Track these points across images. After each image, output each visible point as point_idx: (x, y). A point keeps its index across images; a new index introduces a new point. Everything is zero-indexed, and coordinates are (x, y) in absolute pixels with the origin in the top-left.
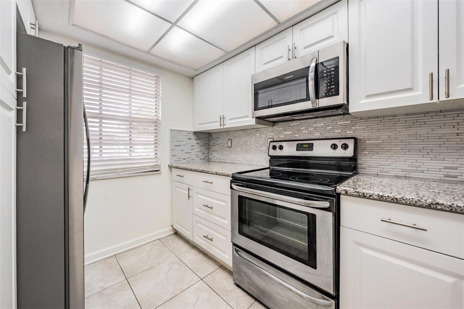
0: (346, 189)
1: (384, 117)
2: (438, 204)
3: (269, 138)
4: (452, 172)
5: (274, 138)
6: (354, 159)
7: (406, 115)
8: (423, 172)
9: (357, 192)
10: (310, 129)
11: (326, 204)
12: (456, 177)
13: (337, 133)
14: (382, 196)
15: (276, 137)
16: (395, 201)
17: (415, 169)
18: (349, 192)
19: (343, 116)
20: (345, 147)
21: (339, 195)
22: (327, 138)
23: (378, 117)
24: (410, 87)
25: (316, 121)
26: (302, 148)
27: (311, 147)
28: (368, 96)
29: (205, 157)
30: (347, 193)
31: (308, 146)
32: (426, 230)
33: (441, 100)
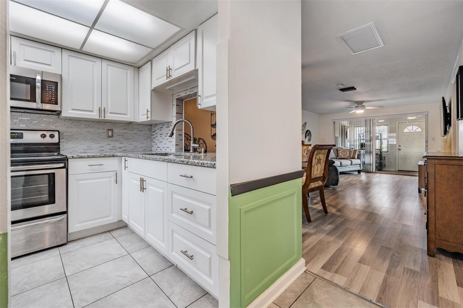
0: (73, 155)
1: (74, 120)
2: (106, 155)
4: (103, 149)
6: (58, 144)
7: (85, 121)
8: (92, 149)
9: (78, 156)
10: (14, 121)
11: (62, 165)
13: (43, 126)
14: (89, 156)
16: (94, 157)
17: (89, 148)
18: (74, 157)
19: (47, 115)
20: (52, 136)
21: (68, 159)
23: (71, 120)
24: (92, 110)
25: (22, 115)
27: (21, 136)
28: (73, 109)
30: (73, 157)
31: (16, 134)
32: (103, 165)
33: (102, 118)
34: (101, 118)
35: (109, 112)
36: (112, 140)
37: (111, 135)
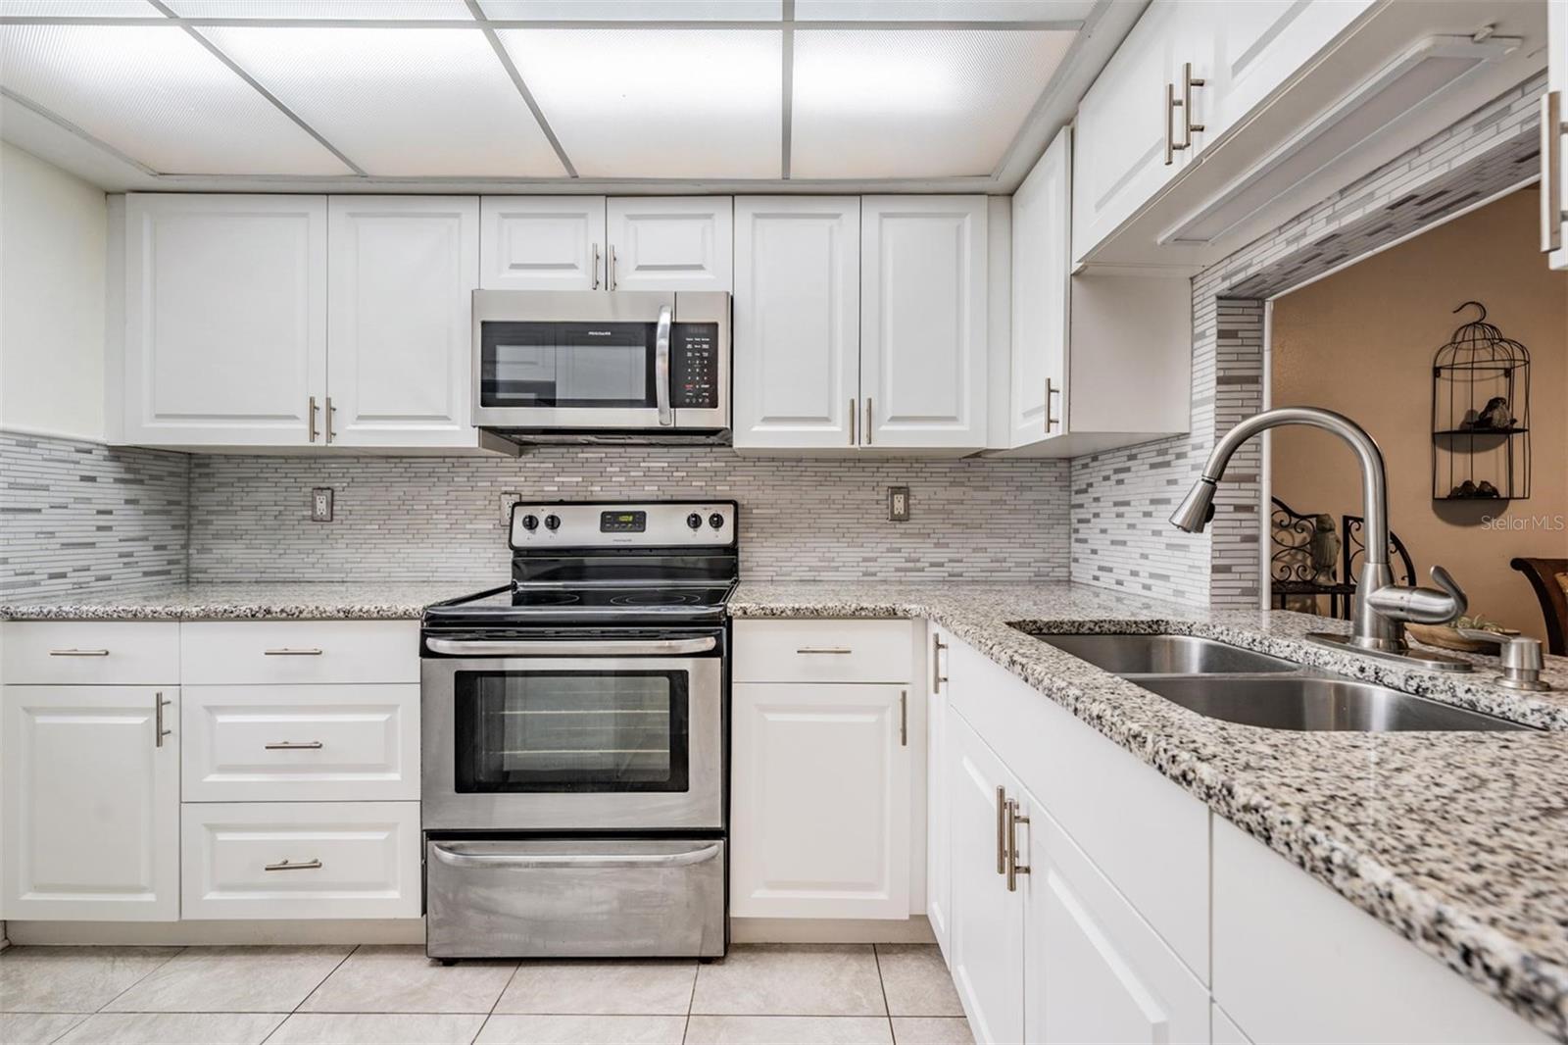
0: (743, 605)
1: (783, 460)
2: (862, 609)
3: (506, 493)
4: (872, 567)
5: (523, 493)
6: (732, 550)
7: (817, 460)
8: (836, 569)
9: (763, 609)
10: (632, 474)
11: (709, 643)
12: (875, 574)
13: (697, 488)
14: (798, 610)
15: (530, 491)
16: (816, 614)
17: (827, 564)
18: (748, 611)
19: (708, 450)
20: (717, 522)
21: (730, 619)
22: (674, 498)
23: (773, 460)
24: (826, 415)
25: (649, 453)
26: (616, 525)
27: (639, 522)
28: (767, 420)
29: (170, 562)
30: (745, 613)
31: (631, 518)
32: (849, 652)
33: (862, 445)
34: (856, 445)
35: (889, 417)
36: (905, 533)
37: (902, 512)
